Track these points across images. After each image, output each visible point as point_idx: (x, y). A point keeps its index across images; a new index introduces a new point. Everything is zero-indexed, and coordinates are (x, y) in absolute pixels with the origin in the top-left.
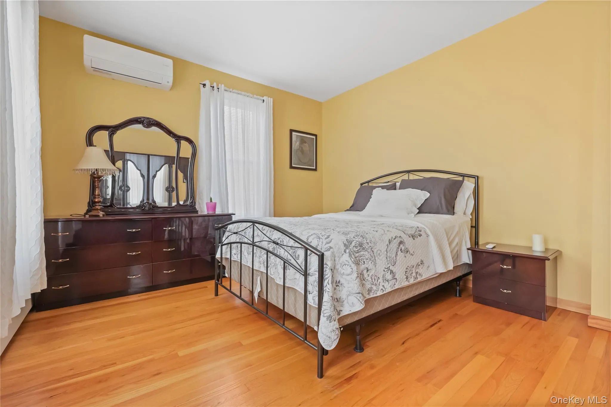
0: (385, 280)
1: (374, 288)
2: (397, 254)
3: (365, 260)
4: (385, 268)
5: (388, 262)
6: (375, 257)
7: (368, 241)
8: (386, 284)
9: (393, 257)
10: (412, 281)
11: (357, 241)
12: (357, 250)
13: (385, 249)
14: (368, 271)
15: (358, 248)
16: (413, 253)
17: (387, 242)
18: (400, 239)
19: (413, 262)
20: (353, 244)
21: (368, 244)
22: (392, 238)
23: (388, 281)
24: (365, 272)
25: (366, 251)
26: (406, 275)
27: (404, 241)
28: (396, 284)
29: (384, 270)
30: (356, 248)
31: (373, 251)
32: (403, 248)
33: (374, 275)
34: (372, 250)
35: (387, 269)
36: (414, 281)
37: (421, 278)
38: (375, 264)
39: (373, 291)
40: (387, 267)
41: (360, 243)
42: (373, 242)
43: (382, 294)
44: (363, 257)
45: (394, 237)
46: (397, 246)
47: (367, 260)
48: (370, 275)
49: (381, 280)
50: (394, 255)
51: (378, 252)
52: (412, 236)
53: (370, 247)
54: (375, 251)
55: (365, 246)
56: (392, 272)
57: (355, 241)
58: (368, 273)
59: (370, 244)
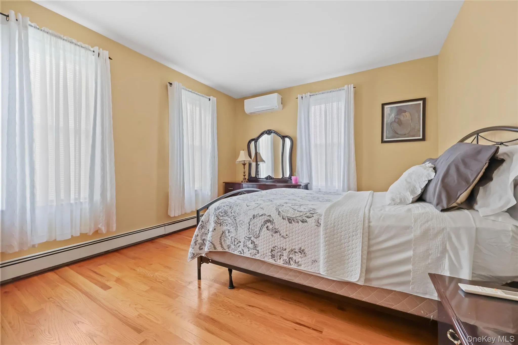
0: (246, 246)
1: (233, 247)
2: (261, 230)
3: (228, 224)
4: (246, 237)
5: (250, 233)
6: (237, 225)
7: (232, 211)
8: (246, 250)
9: (255, 230)
10: (280, 263)
11: (224, 209)
12: (222, 214)
13: (247, 221)
14: (229, 232)
15: (223, 214)
16: (286, 237)
17: (251, 217)
18: (268, 218)
19: (284, 244)
20: (220, 210)
21: (232, 213)
22: (258, 214)
23: (248, 248)
24: (227, 232)
25: (230, 218)
26: (272, 252)
27: (273, 220)
28: (257, 254)
29: (245, 238)
30: (221, 213)
31: (235, 220)
32: (271, 227)
33: (234, 237)
34: (235, 218)
35: (248, 239)
36: (284, 264)
37: (298, 267)
38: (236, 230)
39: (231, 248)
40: (248, 237)
41: (226, 211)
42: (237, 213)
43: (239, 254)
44: (227, 221)
45: (261, 215)
46: (263, 223)
47: (230, 225)
48: (231, 236)
49: (242, 244)
50: (258, 229)
51: (241, 222)
52: (289, 220)
53: (233, 215)
54: (238, 220)
55: (229, 213)
56: (253, 242)
57: (222, 209)
58: (229, 234)
59: (233, 214)
